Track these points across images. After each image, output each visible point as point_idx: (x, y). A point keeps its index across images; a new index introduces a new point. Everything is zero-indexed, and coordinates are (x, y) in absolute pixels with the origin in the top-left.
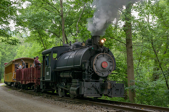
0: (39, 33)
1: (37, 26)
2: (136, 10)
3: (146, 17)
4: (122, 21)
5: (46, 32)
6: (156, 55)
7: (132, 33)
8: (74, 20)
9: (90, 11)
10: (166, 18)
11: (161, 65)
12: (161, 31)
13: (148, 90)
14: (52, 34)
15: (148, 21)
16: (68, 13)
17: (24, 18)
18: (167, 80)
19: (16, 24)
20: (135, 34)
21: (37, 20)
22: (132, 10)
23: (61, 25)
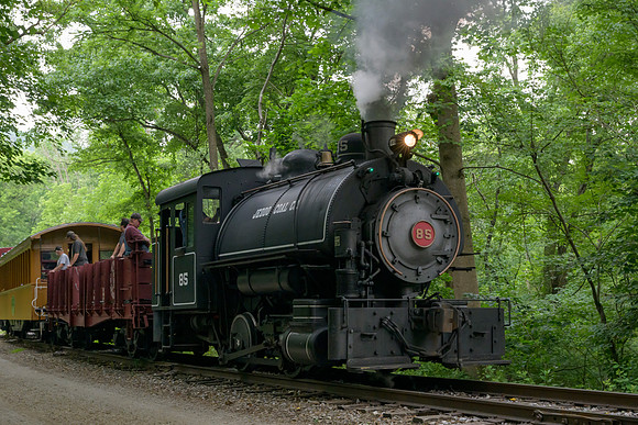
0: (121, 135)
1: (115, 108)
2: (469, 41)
3: (508, 64)
4: (421, 79)
5: (149, 132)
6: (552, 198)
7: (461, 121)
8: (247, 85)
9: (306, 48)
10: (578, 66)
11: (571, 234)
12: (562, 110)
13: (531, 327)
14: (170, 137)
15: (515, 78)
16: (225, 58)
17: (65, 82)
18: (596, 287)
19: (36, 107)
20: (470, 127)
21: (113, 88)
22: (454, 40)
23: (202, 102)
